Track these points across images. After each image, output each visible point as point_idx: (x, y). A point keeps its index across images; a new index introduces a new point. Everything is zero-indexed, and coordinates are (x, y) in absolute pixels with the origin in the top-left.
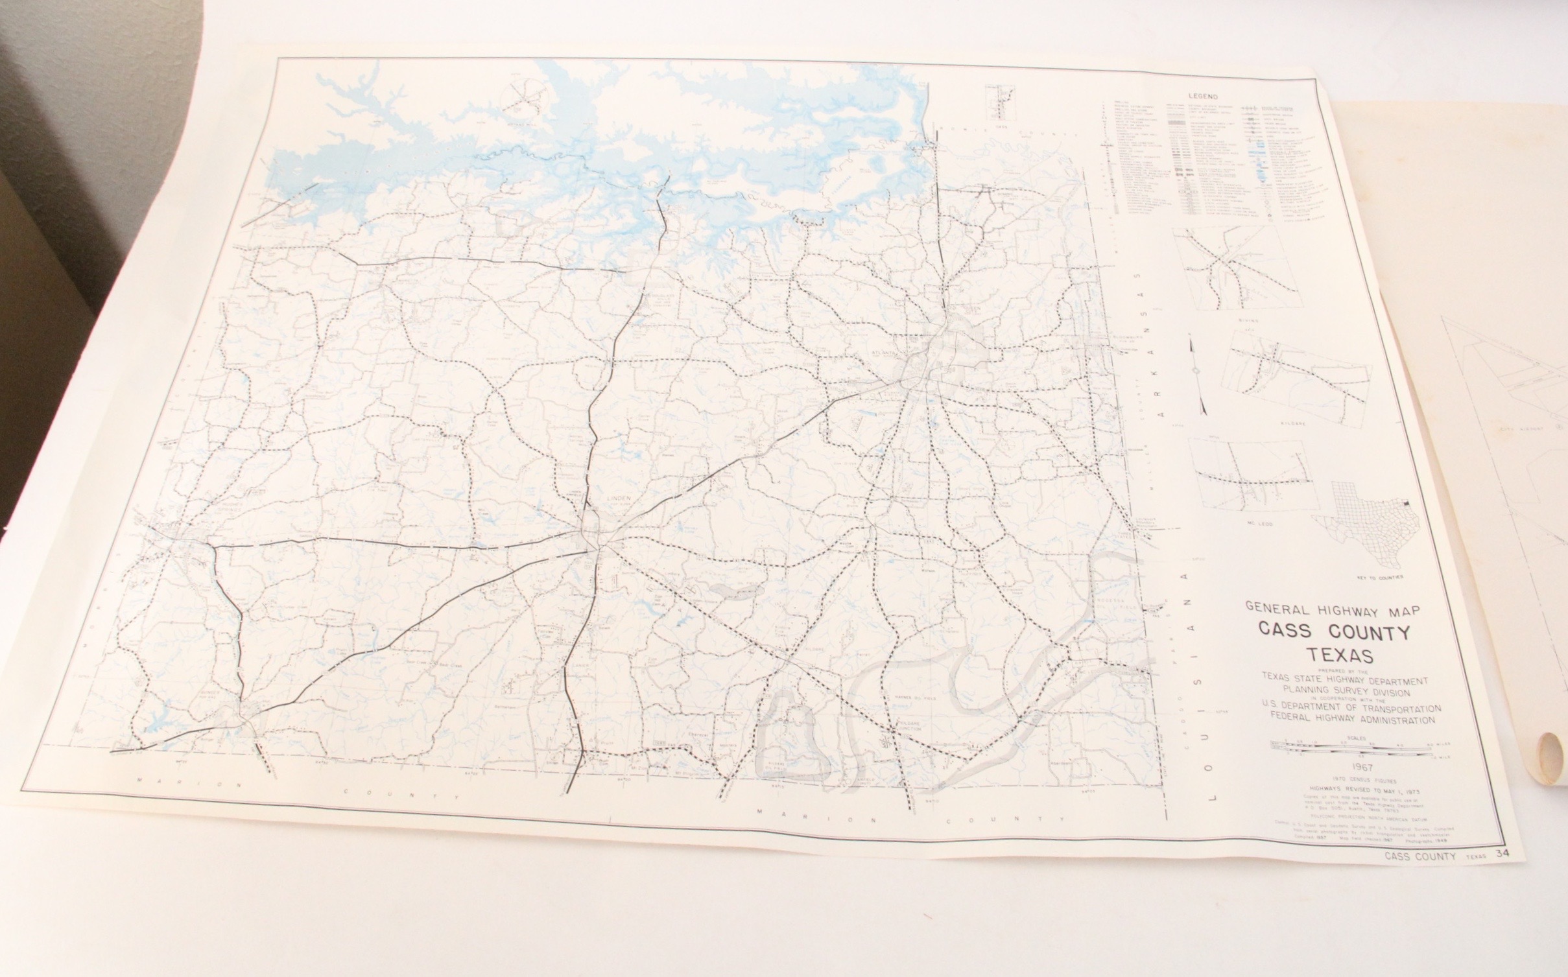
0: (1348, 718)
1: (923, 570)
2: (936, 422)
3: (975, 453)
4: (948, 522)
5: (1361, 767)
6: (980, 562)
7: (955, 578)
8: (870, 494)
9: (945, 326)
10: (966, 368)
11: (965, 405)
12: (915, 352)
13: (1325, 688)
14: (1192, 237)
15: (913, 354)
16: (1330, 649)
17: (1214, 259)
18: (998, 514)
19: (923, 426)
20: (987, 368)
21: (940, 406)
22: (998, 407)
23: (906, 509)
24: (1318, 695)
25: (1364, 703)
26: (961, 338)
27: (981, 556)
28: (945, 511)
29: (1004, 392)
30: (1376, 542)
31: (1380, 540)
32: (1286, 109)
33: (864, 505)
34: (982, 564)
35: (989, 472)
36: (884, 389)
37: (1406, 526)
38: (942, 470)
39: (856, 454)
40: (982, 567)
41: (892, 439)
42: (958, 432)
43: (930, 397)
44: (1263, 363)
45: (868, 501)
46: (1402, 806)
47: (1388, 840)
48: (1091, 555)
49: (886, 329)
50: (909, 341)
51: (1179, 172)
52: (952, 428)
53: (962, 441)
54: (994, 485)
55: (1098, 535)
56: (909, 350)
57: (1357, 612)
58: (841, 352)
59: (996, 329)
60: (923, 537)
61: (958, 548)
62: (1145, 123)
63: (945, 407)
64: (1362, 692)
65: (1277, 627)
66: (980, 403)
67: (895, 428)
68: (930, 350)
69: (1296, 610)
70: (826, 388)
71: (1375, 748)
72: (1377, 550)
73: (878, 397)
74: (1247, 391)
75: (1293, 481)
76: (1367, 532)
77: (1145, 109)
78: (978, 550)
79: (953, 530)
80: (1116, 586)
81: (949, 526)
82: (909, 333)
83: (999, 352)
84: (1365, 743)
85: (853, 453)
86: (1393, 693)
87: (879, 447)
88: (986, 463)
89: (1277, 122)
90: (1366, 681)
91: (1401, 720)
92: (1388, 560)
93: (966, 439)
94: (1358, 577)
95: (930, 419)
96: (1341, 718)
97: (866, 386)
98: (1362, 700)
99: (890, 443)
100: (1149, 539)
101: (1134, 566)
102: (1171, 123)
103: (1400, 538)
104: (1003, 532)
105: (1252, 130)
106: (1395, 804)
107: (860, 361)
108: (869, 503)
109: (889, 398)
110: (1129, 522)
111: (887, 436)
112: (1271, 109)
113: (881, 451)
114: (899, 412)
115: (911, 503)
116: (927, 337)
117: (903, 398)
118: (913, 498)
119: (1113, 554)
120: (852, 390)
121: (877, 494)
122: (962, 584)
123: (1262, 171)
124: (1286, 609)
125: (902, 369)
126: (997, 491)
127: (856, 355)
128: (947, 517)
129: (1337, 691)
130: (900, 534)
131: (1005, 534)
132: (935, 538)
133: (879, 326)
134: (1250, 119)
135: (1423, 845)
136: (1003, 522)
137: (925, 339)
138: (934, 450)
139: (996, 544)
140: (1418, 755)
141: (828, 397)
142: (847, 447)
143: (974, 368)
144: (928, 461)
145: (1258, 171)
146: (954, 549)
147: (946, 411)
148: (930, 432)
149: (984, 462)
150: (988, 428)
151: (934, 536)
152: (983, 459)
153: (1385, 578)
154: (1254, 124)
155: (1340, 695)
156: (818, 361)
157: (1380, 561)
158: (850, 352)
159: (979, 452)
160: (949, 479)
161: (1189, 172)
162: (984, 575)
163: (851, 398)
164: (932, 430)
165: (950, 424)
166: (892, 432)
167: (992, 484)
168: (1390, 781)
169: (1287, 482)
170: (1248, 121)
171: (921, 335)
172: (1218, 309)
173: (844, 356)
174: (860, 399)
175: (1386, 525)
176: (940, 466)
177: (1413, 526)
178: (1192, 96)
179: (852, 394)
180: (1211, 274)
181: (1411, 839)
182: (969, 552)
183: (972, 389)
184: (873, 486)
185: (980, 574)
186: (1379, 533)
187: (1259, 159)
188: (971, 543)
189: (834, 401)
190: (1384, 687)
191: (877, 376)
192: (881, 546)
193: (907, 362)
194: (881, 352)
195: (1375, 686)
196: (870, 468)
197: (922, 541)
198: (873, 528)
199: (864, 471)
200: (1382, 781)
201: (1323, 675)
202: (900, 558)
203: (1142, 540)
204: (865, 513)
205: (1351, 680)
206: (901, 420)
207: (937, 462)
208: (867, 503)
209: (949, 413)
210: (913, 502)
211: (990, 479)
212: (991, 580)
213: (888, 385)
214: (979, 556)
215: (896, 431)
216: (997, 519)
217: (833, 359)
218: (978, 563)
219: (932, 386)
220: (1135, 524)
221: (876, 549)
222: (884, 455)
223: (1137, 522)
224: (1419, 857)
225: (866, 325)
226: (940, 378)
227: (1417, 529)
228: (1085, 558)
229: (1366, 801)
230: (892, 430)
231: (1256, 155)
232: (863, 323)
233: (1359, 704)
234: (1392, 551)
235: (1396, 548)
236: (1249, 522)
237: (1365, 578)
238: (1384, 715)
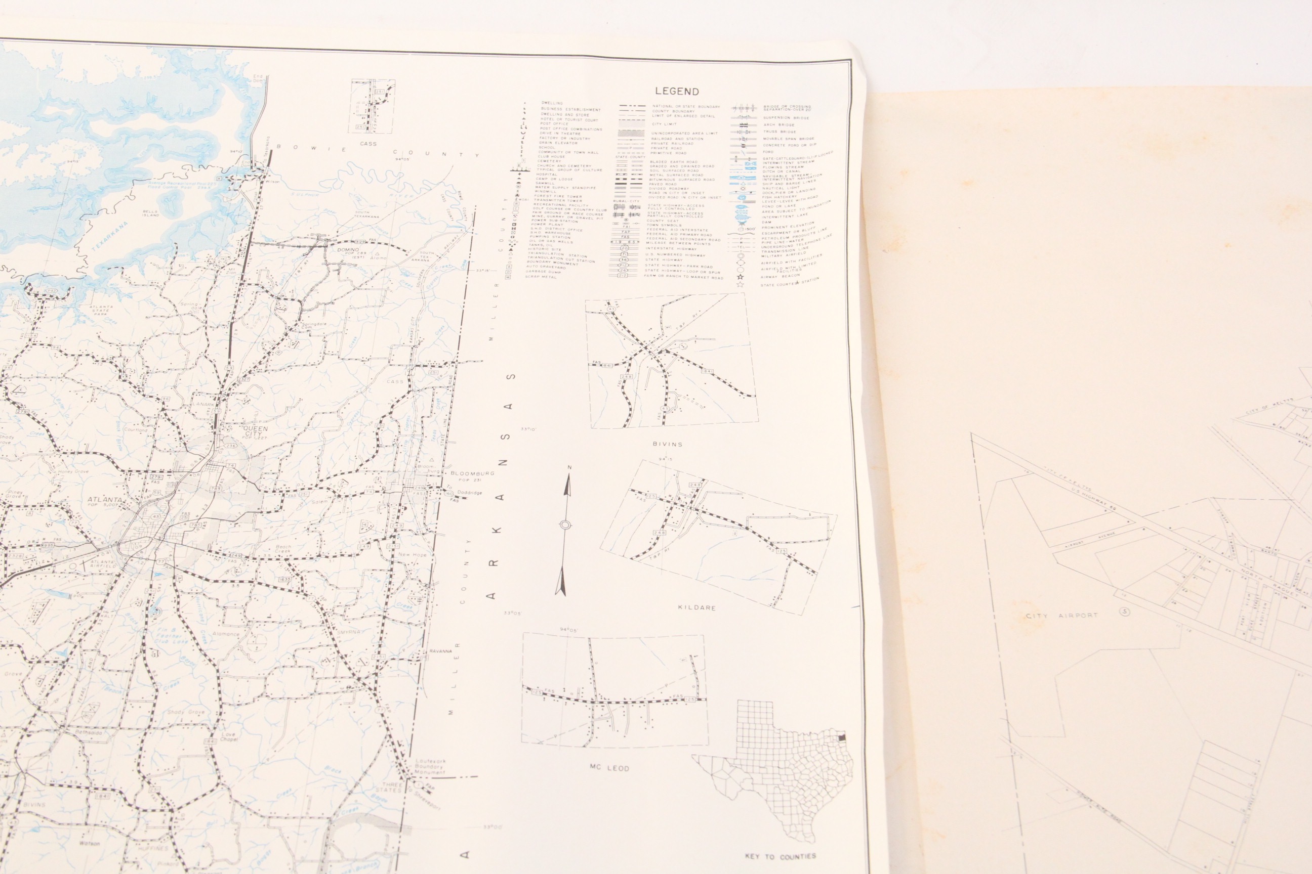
1: (82, 843)
2: (159, 606)
3: (205, 655)
4: (138, 764)
6: (170, 828)
7: (127, 855)
8: (30, 723)
9: (208, 458)
10: (222, 522)
11: (207, 580)
12: (154, 497)
14: (613, 314)
15: (150, 501)
17: (638, 347)
18: (215, 752)
19: (138, 613)
20: (254, 522)
21: (171, 581)
22: (256, 583)
23: (80, 744)
26: (227, 475)
27: (174, 820)
28: (139, 748)
29: (270, 559)
30: (787, 797)
31: (794, 795)
32: (801, 108)
33: (17, 739)
34: (173, 831)
35: (219, 685)
36: (92, 555)
37: (835, 773)
38: (150, 682)
39: (25, 658)
40: (172, 837)
41: (86, 634)
42: (188, 623)
43: (158, 568)
44: (673, 513)
45: (25, 734)
48: (334, 818)
49: (118, 463)
50: (148, 480)
51: (619, 211)
52: (180, 616)
53: (190, 637)
54: (221, 707)
55: (351, 787)
56: (145, 495)
58: (43, 499)
59: (283, 462)
60: (96, 789)
61: (143, 807)
62: (583, 134)
63: (177, 584)
66: (228, 577)
67: (93, 618)
68: (177, 496)
70: (6, 555)
72: (787, 810)
73: (80, 569)
74: (638, 556)
75: (675, 700)
76: (777, 782)
77: (586, 112)
78: (172, 811)
79: (144, 777)
80: (358, 869)
81: (139, 772)
82: (151, 468)
83: (279, 497)
85: (21, 656)
87: (61, 649)
88: (218, 671)
89: (783, 128)
92: (799, 828)
93: (195, 634)
94: (747, 856)
95: (151, 603)
97: (66, 552)
99: (80, 640)
100: (429, 792)
101: (394, 836)
102: (622, 133)
103: (824, 793)
104: (216, 781)
105: (743, 142)
107: (67, 512)
108: (25, 737)
109: (95, 570)
110: (404, 767)
111: (80, 629)
112: (777, 108)
113: (63, 654)
114: (106, 592)
115: (91, 736)
116: (177, 475)
117: (117, 570)
118: (95, 728)
119: (368, 817)
120: (43, 557)
121: (42, 722)
122: (136, 865)
123: (744, 207)
125: (127, 524)
126: (223, 716)
127: (64, 503)
128: (140, 757)
130: (61, 786)
131: (218, 785)
132: (113, 790)
133: (108, 458)
134: (742, 125)
136: (219, 766)
137: (173, 478)
138: (144, 652)
139: (201, 800)
141: (6, 569)
142: (15, 648)
143: (235, 522)
144: (131, 668)
145: (738, 207)
146: (137, 808)
147: (176, 591)
148: (146, 623)
149: (214, 669)
150: (235, 616)
151: (113, 787)
152: (214, 665)
153: (790, 857)
154: (747, 132)
156: (6, 513)
157: (787, 829)
158: (56, 498)
159: (210, 656)
160: (156, 697)
161: (633, 211)
162: (172, 849)
163: (39, 570)
164: (150, 620)
165: (178, 610)
166: (88, 624)
167: (218, 703)
169: (667, 701)
170: (740, 129)
171: (170, 472)
172: (625, 426)
173: (46, 505)
174: (53, 572)
175: (807, 772)
176: (148, 676)
177: (844, 774)
178: (660, 91)
179: (43, 565)
180: (628, 370)
182: (158, 813)
183: (224, 555)
184: (39, 709)
185: (167, 848)
186: (795, 783)
187: (743, 189)
188: (163, 799)
189: (14, 575)
191: (86, 537)
192: (26, 805)
193: (137, 513)
194: (102, 499)
196: (41, 680)
197: (92, 795)
198: (22, 776)
199: (31, 686)
202: (52, 824)
203: (417, 794)
204: (16, 752)
206: (106, 606)
207: (145, 669)
208: (22, 737)
209: (180, 594)
210: (93, 733)
211: (217, 696)
212: (180, 857)
213: (98, 550)
214: (171, 819)
215: (95, 622)
216: (212, 761)
217: (29, 509)
218: (167, 831)
219: (165, 551)
220: (412, 770)
221: (17, 810)
222: (68, 660)
223: (417, 766)
225: (91, 456)
226: (180, 539)
227: (848, 779)
228: (324, 823)
230: (89, 619)
231: (740, 182)
232: (87, 453)
234: (807, 813)
235: (814, 809)
236: (593, 766)
237: (757, 856)
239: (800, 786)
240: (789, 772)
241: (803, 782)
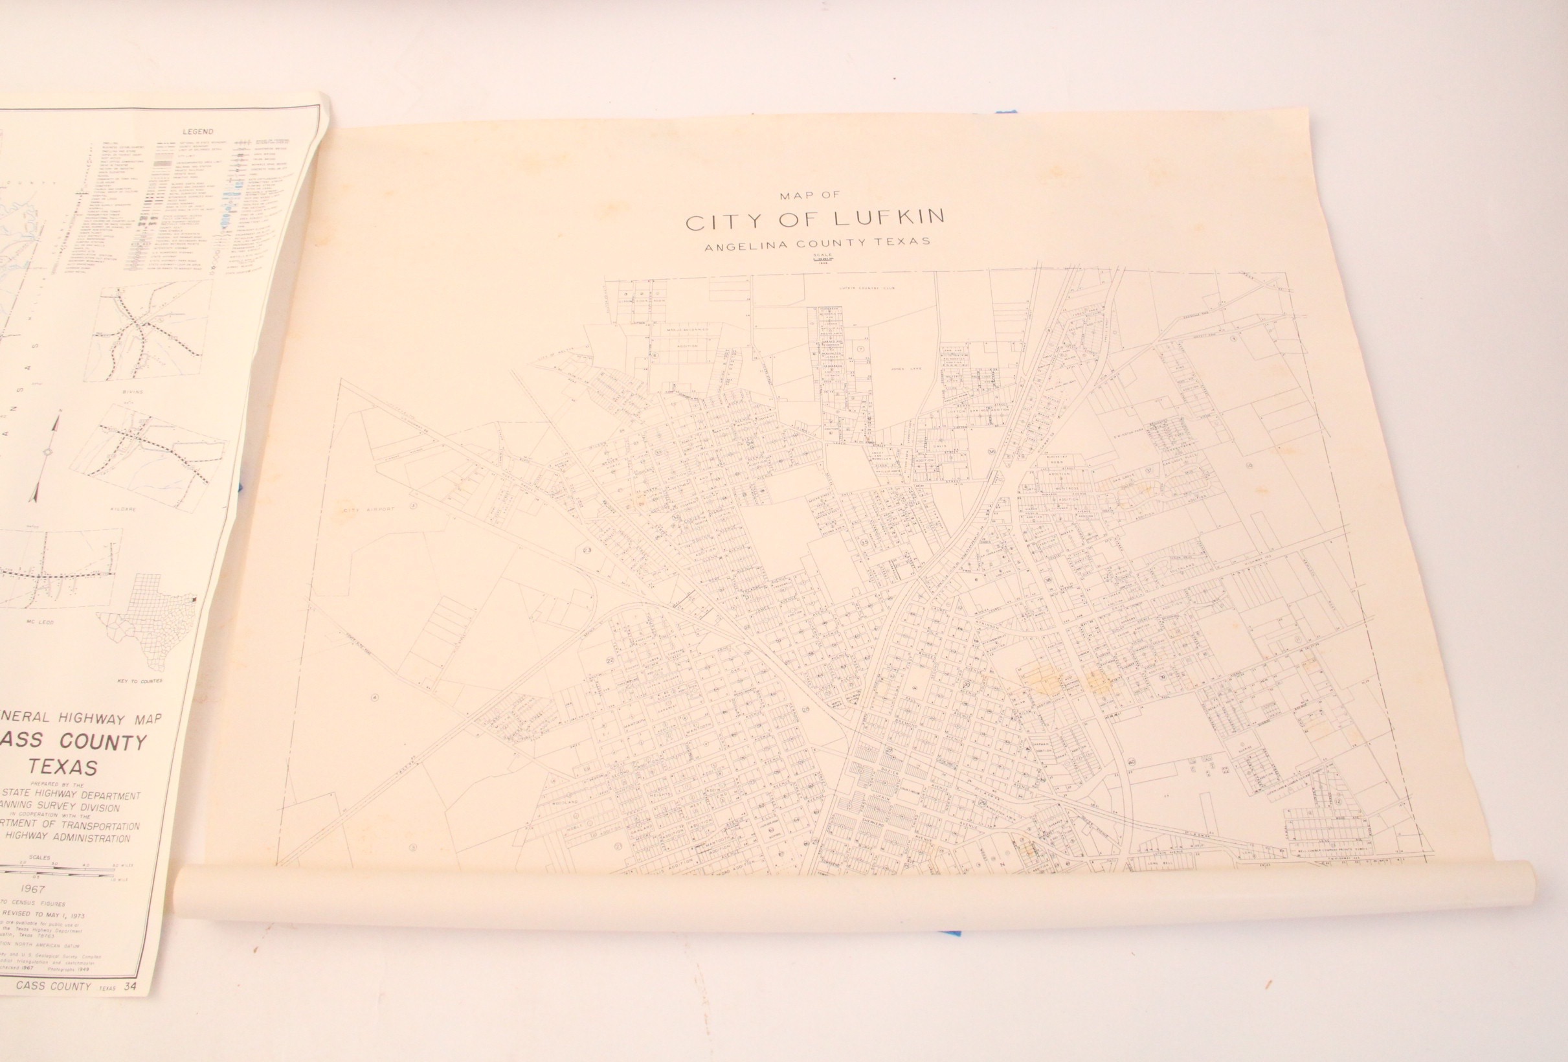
0: (39, 836)
5: (30, 888)
13: (30, 803)
14: (120, 297)
16: (53, 760)
17: (130, 321)
24: (19, 810)
25: (65, 819)
30: (154, 641)
31: (159, 639)
32: (281, 141)
37: (186, 624)
44: (124, 441)
46: (60, 931)
47: (28, 968)
51: (143, 221)
57: (101, 719)
62: (130, 165)
64: (69, 806)
65: (8, 736)
69: (38, 718)
71: (55, 868)
72: (152, 650)
74: (93, 473)
75: (93, 575)
76: (151, 630)
77: (134, 149)
84: (48, 863)
86: (103, 808)
89: (266, 157)
90: (78, 795)
91: (99, 837)
92: (157, 661)
94: (119, 681)
96: (32, 836)
98: (64, 816)
102: (157, 164)
103: (176, 637)
105: (238, 168)
106: (53, 929)
112: (265, 142)
123: (229, 215)
124: (27, 716)
129: (40, 806)
134: (240, 155)
135: (65, 974)
140: (100, 876)
145: (224, 216)
153: (146, 681)
154: (242, 160)
155: (42, 810)
157: (149, 662)
161: (153, 221)
168: (58, 904)
169: (88, 575)
170: (237, 158)
172: (107, 379)
175: (170, 623)
178: (187, 132)
180: (120, 339)
181: (55, 966)
186: (161, 631)
187: (231, 202)
190: (98, 801)
195: (87, 801)
200: (48, 904)
201: (34, 788)
205: (62, 794)
224: (55, 986)
227: (189, 627)
229: (20, 926)
231: (229, 197)
233: (59, 820)
234: (164, 652)
235: (168, 649)
236: (28, 621)
237: (126, 681)
238: (82, 832)
239: (164, 633)
240: (160, 623)
241: (166, 630)
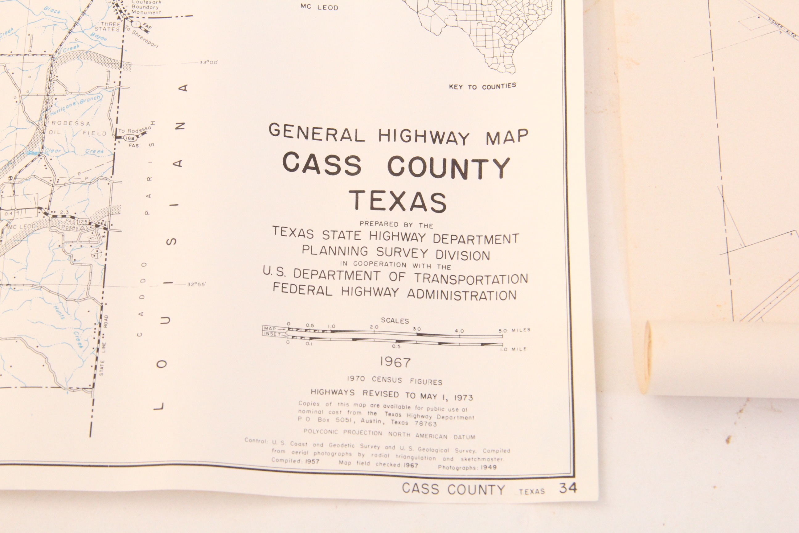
0: (388, 292)
5: (392, 361)
13: (364, 249)
16: (384, 192)
24: (351, 258)
25: (417, 270)
30: (489, 32)
31: (496, 30)
37: (536, 8)
46: (443, 417)
47: (412, 466)
48: (56, 56)
55: (70, 27)
57: (437, 138)
64: (419, 254)
65: (312, 160)
69: (346, 135)
71: (419, 335)
72: (489, 44)
76: (480, 18)
80: (82, 101)
84: (408, 328)
86: (465, 256)
90: (429, 238)
91: (468, 295)
92: (501, 60)
94: (451, 86)
96: (378, 292)
98: (416, 266)
100: (147, 31)
101: (115, 72)
103: (525, 26)
106: (434, 414)
110: (121, 7)
119: (88, 54)
124: (331, 133)
129: (381, 253)
135: (462, 473)
140: (483, 344)
153: (491, 87)
155: (384, 259)
157: (489, 61)
168: (433, 382)
175: (509, 7)
177: (544, 9)
181: (447, 463)
186: (497, 19)
190: (455, 247)
195: (440, 246)
200: (420, 382)
201: (365, 230)
203: (135, 33)
205: (406, 237)
220: (129, 10)
223: (133, 6)
224: (452, 489)
227: (548, 12)
228: (47, 60)
229: (390, 410)
233: (410, 271)
234: (509, 46)
235: (515, 42)
236: (303, 6)
237: (461, 87)
238: (443, 287)
239: (502, 21)
240: (491, 8)
241: (505, 18)
